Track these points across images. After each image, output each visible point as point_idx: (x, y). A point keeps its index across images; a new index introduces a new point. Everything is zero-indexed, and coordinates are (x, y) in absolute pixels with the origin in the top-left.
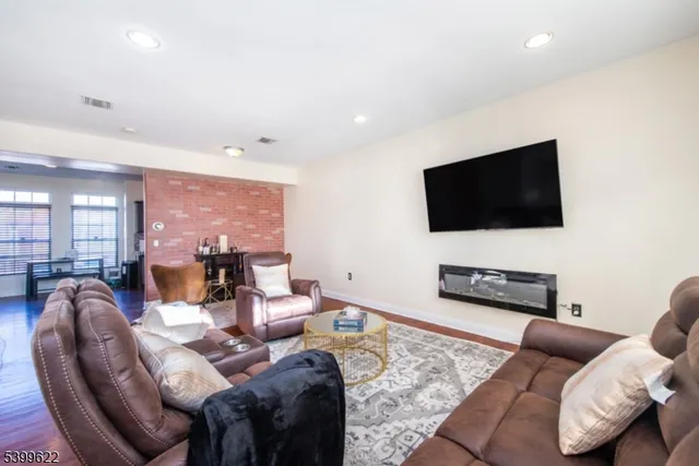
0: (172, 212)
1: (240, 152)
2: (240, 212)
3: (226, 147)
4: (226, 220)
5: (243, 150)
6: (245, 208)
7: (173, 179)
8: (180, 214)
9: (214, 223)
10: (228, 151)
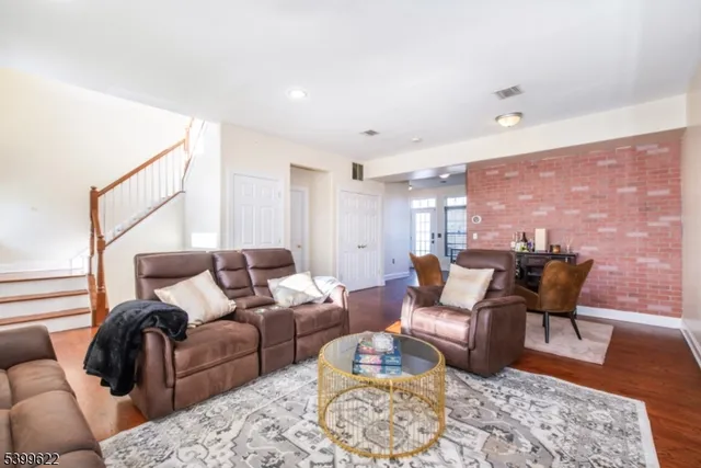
0: (489, 204)
1: (518, 118)
2: (577, 196)
3: (497, 118)
4: (553, 208)
5: (519, 114)
6: (586, 188)
7: (490, 169)
8: (497, 206)
9: (536, 213)
10: (501, 122)
